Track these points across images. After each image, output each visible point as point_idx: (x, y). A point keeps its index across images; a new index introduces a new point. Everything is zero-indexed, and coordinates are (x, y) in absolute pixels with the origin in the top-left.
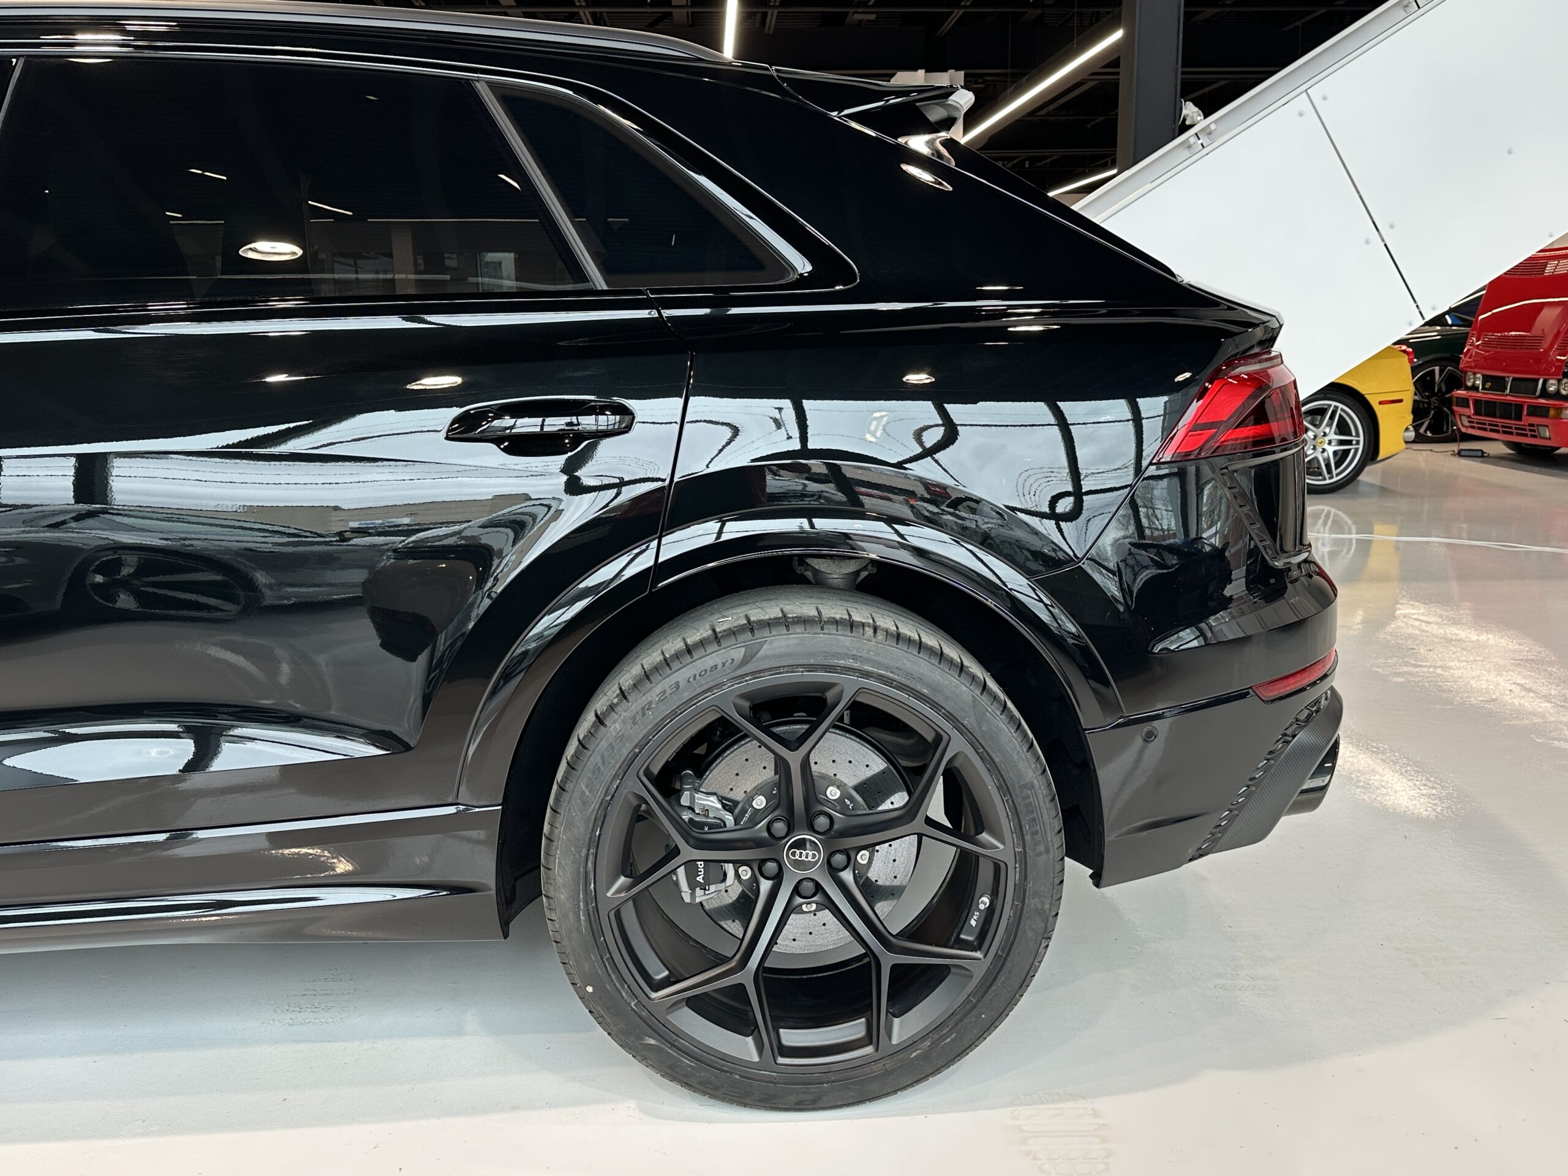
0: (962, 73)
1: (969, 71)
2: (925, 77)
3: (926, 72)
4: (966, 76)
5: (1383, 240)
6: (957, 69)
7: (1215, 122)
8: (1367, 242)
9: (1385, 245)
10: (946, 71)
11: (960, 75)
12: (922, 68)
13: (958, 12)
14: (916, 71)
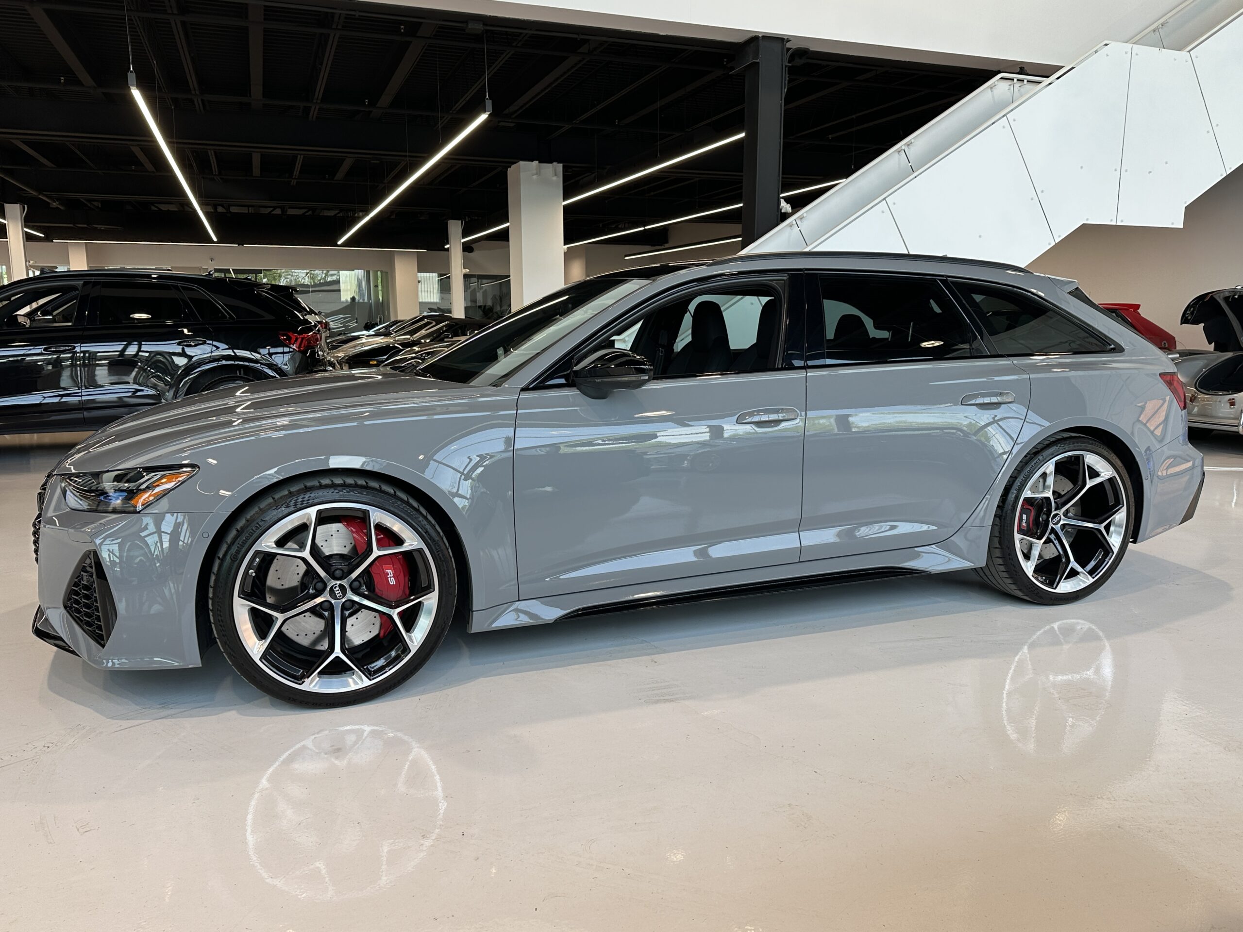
0: (562, 165)
3: (539, 162)
4: (564, 167)
6: (559, 162)
10: (551, 162)
11: (559, 167)
12: (536, 160)
13: (567, 127)
14: (532, 161)
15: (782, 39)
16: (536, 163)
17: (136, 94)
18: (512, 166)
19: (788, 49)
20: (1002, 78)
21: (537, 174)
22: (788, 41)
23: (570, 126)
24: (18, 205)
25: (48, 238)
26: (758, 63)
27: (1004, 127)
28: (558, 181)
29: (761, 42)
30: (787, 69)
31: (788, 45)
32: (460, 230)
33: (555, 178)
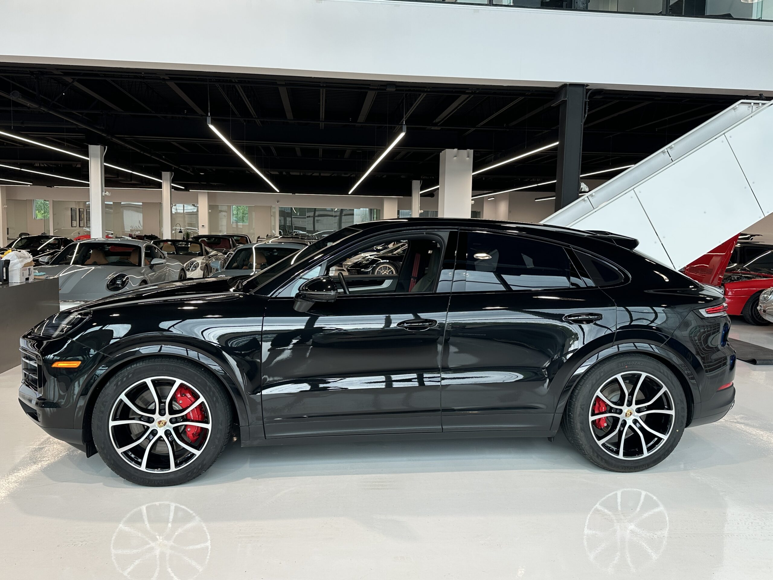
0: (473, 150)
1: (475, 150)
2: (458, 151)
3: (458, 149)
4: (474, 151)
5: (661, 242)
6: (471, 149)
7: (594, 192)
8: (655, 243)
9: (662, 244)
10: (466, 149)
11: (472, 151)
12: (456, 148)
13: (473, 129)
14: (454, 149)
15: (584, 85)
16: (456, 150)
17: (212, 127)
18: (442, 152)
19: (588, 90)
20: (741, 103)
21: (456, 157)
22: (587, 85)
23: (475, 129)
24: (169, 173)
25: (187, 189)
26: (566, 101)
27: (722, 142)
28: (470, 161)
29: (568, 87)
30: (587, 102)
31: (587, 88)
32: (419, 187)
33: (468, 159)
